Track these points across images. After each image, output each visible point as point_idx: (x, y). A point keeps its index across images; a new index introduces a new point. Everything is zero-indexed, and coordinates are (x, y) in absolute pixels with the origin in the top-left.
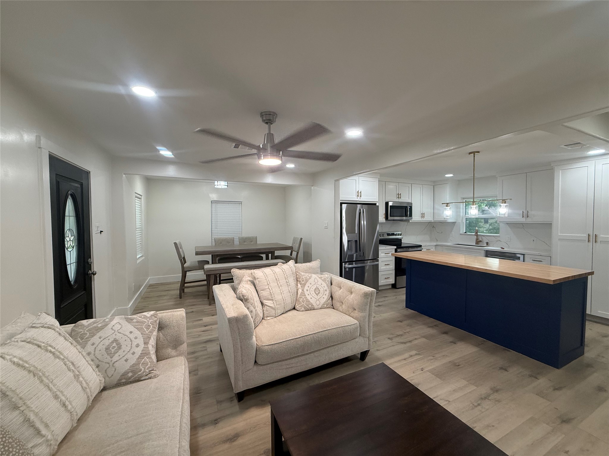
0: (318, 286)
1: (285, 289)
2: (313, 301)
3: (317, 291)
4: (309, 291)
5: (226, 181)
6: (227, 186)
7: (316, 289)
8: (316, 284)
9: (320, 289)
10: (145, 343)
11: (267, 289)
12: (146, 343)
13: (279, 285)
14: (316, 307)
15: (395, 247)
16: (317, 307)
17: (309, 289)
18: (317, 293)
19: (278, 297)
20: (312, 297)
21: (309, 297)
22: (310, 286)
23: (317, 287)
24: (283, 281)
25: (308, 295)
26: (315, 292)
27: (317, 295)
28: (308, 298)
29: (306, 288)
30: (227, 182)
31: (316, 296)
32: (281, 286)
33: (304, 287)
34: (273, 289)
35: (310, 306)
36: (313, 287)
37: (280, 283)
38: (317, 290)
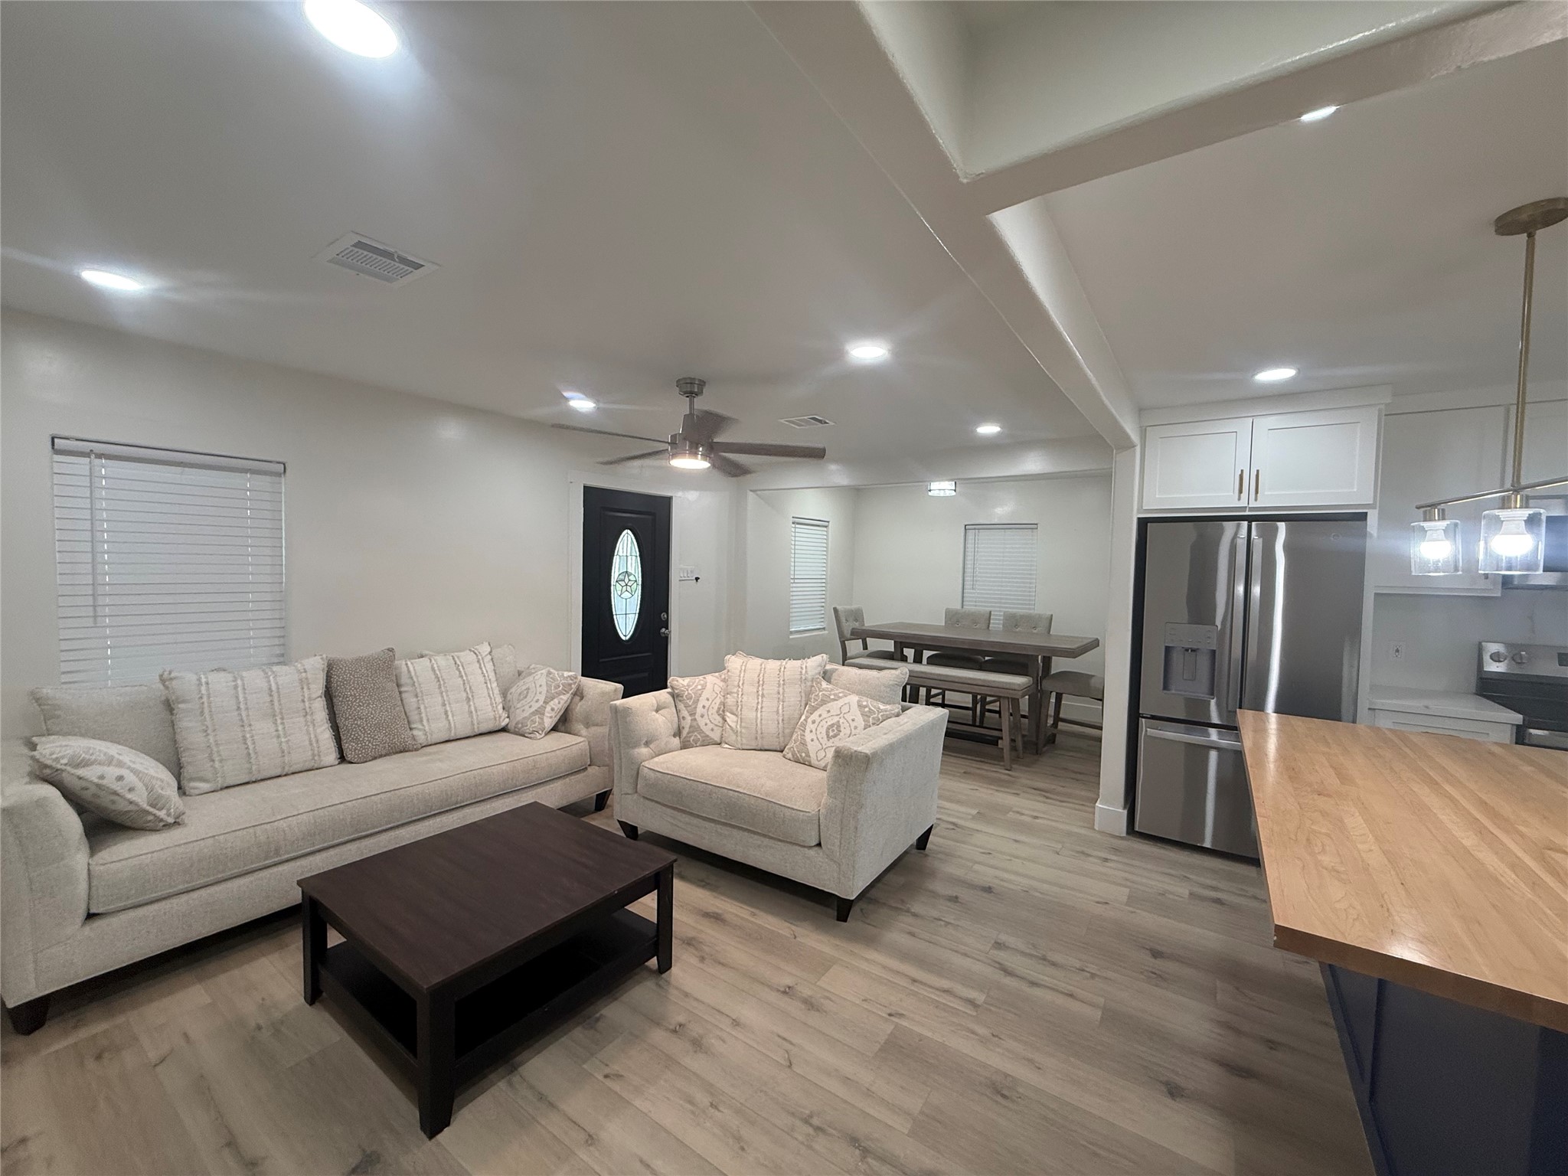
0: (841, 721)
1: (770, 705)
2: (812, 748)
3: (833, 731)
4: (816, 725)
5: (952, 480)
6: (955, 491)
7: (832, 725)
8: (842, 715)
9: (842, 729)
10: (544, 702)
11: (734, 693)
12: (546, 702)
13: (760, 693)
14: (814, 762)
15: (1518, 718)
16: (817, 763)
17: (818, 720)
18: (831, 734)
19: (749, 714)
20: (815, 738)
21: (808, 736)
22: (825, 715)
23: (838, 722)
24: (770, 688)
25: (811, 731)
26: (828, 729)
27: (829, 738)
28: (806, 738)
29: (815, 716)
30: (954, 483)
31: (824, 741)
32: (763, 696)
33: (811, 714)
34: (745, 697)
35: (804, 755)
36: (830, 719)
37: (763, 689)
38: (834, 728)
